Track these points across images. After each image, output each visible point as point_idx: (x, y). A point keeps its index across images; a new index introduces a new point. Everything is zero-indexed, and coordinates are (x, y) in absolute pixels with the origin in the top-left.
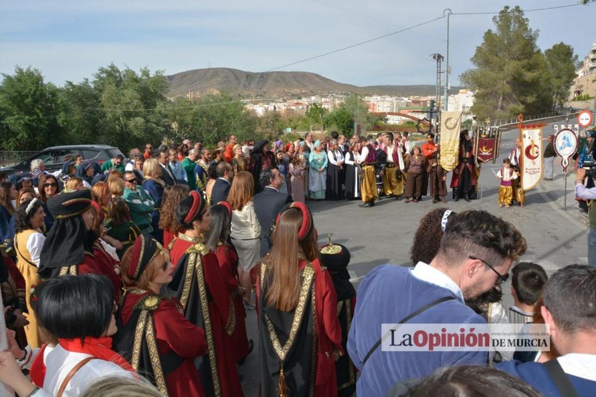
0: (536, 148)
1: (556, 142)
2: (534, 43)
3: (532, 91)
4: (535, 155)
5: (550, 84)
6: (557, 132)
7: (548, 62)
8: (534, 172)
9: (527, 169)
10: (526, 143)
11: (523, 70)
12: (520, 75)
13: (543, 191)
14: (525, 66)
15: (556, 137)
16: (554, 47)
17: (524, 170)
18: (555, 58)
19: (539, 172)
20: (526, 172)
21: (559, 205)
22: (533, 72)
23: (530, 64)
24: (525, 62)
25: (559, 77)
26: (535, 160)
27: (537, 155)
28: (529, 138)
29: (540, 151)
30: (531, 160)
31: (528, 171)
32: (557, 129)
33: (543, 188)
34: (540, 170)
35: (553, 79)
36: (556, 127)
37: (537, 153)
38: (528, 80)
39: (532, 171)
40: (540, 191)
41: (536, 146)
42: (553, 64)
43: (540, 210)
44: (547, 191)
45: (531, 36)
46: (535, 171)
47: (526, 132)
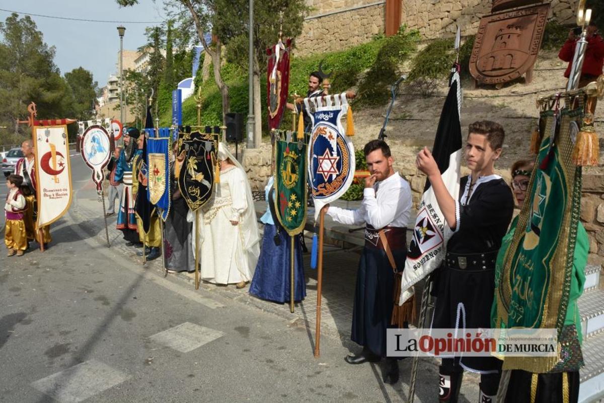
0: (58, 157)
1: (84, 147)
2: (51, 62)
3: (53, 113)
4: (58, 168)
5: (73, 109)
6: (84, 132)
7: (70, 87)
8: (57, 194)
9: (45, 190)
10: (42, 149)
11: (41, 89)
12: (39, 95)
13: (74, 223)
14: (43, 85)
15: (83, 139)
16: (74, 71)
17: (41, 193)
18: (76, 82)
19: (66, 194)
20: (45, 195)
21: (99, 240)
22: (53, 93)
23: (50, 83)
24: (42, 80)
25: (81, 102)
26: (58, 176)
27: (61, 168)
28: (47, 141)
29: (65, 161)
30: (52, 177)
31: (48, 193)
32: (83, 127)
33: (74, 219)
34: (68, 192)
35: (76, 104)
36: (81, 125)
37: (61, 164)
38: (47, 101)
39: (55, 193)
40: (70, 222)
41: (58, 154)
42: (74, 88)
43: (71, 252)
44: (80, 221)
45: (46, 52)
46: (60, 193)
47: (40, 132)
